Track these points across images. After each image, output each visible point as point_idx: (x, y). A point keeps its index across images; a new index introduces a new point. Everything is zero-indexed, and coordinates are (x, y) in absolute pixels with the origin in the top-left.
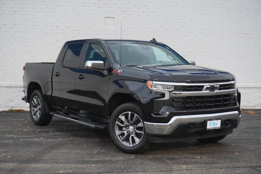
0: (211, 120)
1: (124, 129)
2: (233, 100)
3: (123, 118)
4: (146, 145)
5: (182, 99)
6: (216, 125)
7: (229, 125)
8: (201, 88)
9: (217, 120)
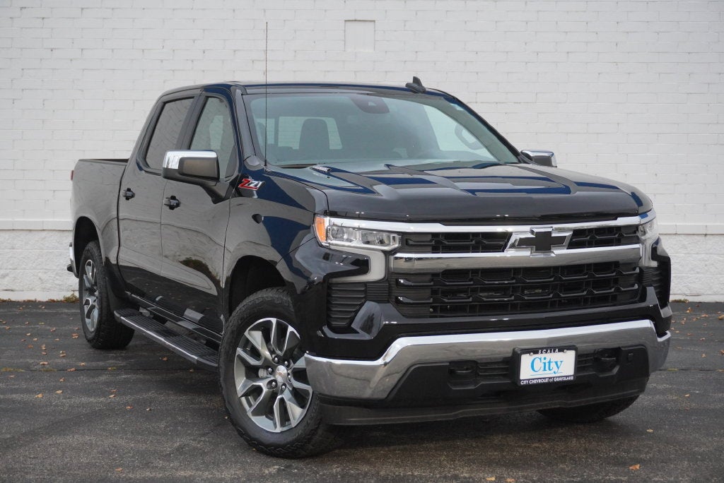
0: (535, 351)
1: (262, 373)
2: (632, 282)
3: (256, 338)
4: (320, 432)
5: (429, 277)
6: (558, 368)
7: (614, 367)
8: (498, 242)
9: (561, 350)
